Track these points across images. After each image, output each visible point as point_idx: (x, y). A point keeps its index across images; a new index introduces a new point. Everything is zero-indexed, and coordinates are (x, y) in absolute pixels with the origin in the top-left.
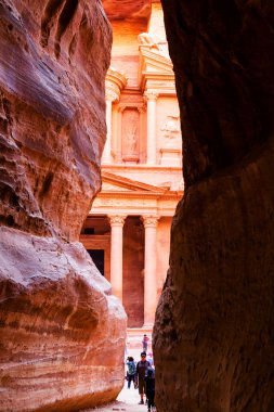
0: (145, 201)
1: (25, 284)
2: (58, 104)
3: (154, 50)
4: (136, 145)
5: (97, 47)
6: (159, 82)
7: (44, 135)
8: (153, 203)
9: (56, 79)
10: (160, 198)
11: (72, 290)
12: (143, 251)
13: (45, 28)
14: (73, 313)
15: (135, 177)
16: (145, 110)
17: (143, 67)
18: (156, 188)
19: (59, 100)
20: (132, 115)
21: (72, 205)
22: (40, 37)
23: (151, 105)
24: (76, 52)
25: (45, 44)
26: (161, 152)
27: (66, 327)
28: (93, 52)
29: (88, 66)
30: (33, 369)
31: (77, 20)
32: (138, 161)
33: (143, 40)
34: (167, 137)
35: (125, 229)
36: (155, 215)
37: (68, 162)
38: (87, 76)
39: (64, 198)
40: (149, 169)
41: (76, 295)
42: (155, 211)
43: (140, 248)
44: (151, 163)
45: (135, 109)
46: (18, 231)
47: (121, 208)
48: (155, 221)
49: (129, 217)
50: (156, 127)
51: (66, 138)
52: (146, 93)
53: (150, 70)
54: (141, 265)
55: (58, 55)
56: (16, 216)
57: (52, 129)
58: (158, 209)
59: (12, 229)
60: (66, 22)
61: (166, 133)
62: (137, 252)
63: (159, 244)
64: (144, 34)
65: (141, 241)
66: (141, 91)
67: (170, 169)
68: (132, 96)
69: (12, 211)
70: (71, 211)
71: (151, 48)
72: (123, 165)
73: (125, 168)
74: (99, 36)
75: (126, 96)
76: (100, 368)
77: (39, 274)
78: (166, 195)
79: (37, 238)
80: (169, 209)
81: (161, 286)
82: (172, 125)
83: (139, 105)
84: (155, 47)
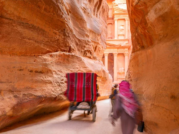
1: (94, 71)
2: (98, 30)
3: (117, 7)
4: (111, 34)
5: (105, 13)
6: (118, 16)
7: (95, 37)
8: (116, 50)
9: (97, 23)
10: (118, 48)
11: (102, 72)
12: (113, 62)
13: (94, 11)
14: (102, 77)
15: (111, 43)
16: (114, 24)
17: (113, 11)
18: (117, 46)
19: (98, 28)
20: (111, 25)
21: (101, 53)
22: (93, 13)
23: (116, 22)
24: (101, 15)
25: (94, 14)
26: (119, 35)
27: (100, 81)
28: (104, 14)
29: (103, 18)
31: (101, 7)
32: (112, 38)
33: (114, 4)
34: (120, 31)
35: (108, 56)
37: (100, 43)
38: (103, 21)
39: (99, 51)
40: (115, 40)
41: (103, 74)
42: (117, 52)
43: (112, 62)
44: (116, 38)
45: (111, 24)
46: (92, 60)
47: (108, 51)
48: (117, 54)
49: (109, 53)
50: (117, 28)
51: (100, 37)
52: (114, 19)
53: (115, 12)
54: (113, 66)
55: (97, 17)
56: (91, 57)
57: (97, 36)
58: (118, 51)
59: (90, 59)
60: (98, 8)
61: (120, 30)
62: (111, 63)
64: (114, 2)
65: (113, 60)
66: (113, 18)
67: (121, 40)
68: (110, 20)
69: (91, 56)
70: (100, 54)
71: (116, 6)
72: (108, 39)
73: (108, 40)
74: (106, 10)
75: (109, 20)
76: (107, 90)
77: (96, 69)
78: (120, 47)
79: (95, 61)
80: (121, 51)
81: (118, 72)
82: (122, 27)
83: (112, 22)
84: (117, 5)
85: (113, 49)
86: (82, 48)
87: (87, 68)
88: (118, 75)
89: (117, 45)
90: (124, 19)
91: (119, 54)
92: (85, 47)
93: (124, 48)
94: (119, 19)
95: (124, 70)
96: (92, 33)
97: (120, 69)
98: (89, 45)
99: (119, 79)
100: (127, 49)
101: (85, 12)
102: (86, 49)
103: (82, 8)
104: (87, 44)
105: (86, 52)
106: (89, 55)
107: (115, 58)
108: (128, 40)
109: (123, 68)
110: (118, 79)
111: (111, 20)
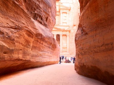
6: (63, 10)
8: (62, 32)
10: (63, 31)
11: (52, 40)
14: (52, 44)
18: (62, 29)
20: (58, 16)
21: (51, 25)
23: (61, 14)
26: (63, 23)
27: (51, 47)
30: (45, 54)
34: (64, 20)
44: (61, 25)
49: (57, 35)
50: (62, 18)
53: (61, 8)
56: (42, 22)
57: (48, 8)
62: (58, 41)
67: (65, 26)
69: (41, 21)
78: (64, 31)
79: (46, 28)
80: (64, 33)
82: (65, 18)
83: (59, 14)
84: (62, 3)
86: (32, 9)
90: (66, 13)
91: (63, 35)
92: (35, 9)
93: (66, 31)
94: (63, 13)
95: (67, 45)
96: (44, 4)
97: (64, 45)
98: (39, 10)
100: (68, 32)
102: (36, 12)
104: (37, 8)
105: (37, 16)
106: (39, 19)
107: (61, 37)
108: (69, 26)
109: (66, 44)
110: (63, 52)
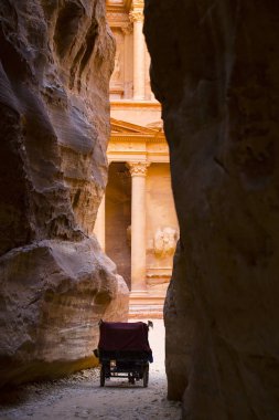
0: (132, 145)
1: (76, 278)
7: (77, 165)
10: (150, 141)
11: (98, 277)
13: (72, 75)
14: (98, 291)
18: (145, 129)
22: (68, 83)
24: (91, 78)
25: (71, 86)
27: (92, 304)
28: (102, 69)
29: (98, 83)
30: (75, 333)
31: (93, 56)
32: (122, 94)
36: (143, 162)
39: (85, 204)
40: (136, 105)
41: (100, 281)
42: (144, 157)
43: (125, 199)
45: (119, 30)
48: (143, 169)
49: (112, 163)
51: (89, 161)
52: (132, 13)
54: (127, 220)
55: (79, 90)
56: (68, 233)
58: (147, 154)
63: (149, 196)
66: (126, 9)
74: (107, 56)
77: (81, 271)
78: (157, 137)
79: (77, 244)
80: (161, 154)
81: (151, 247)
85: (126, 145)
86: (46, 215)
87: (62, 273)
88: (148, 262)
89: (144, 125)
92: (52, 209)
96: (69, 155)
97: (158, 234)
98: (62, 200)
99: (155, 281)
101: (50, 100)
103: (45, 91)
104: (57, 200)
105: (57, 223)
106: (62, 229)
107: (138, 184)
109: (171, 232)
110: (151, 281)
111: (120, 15)
